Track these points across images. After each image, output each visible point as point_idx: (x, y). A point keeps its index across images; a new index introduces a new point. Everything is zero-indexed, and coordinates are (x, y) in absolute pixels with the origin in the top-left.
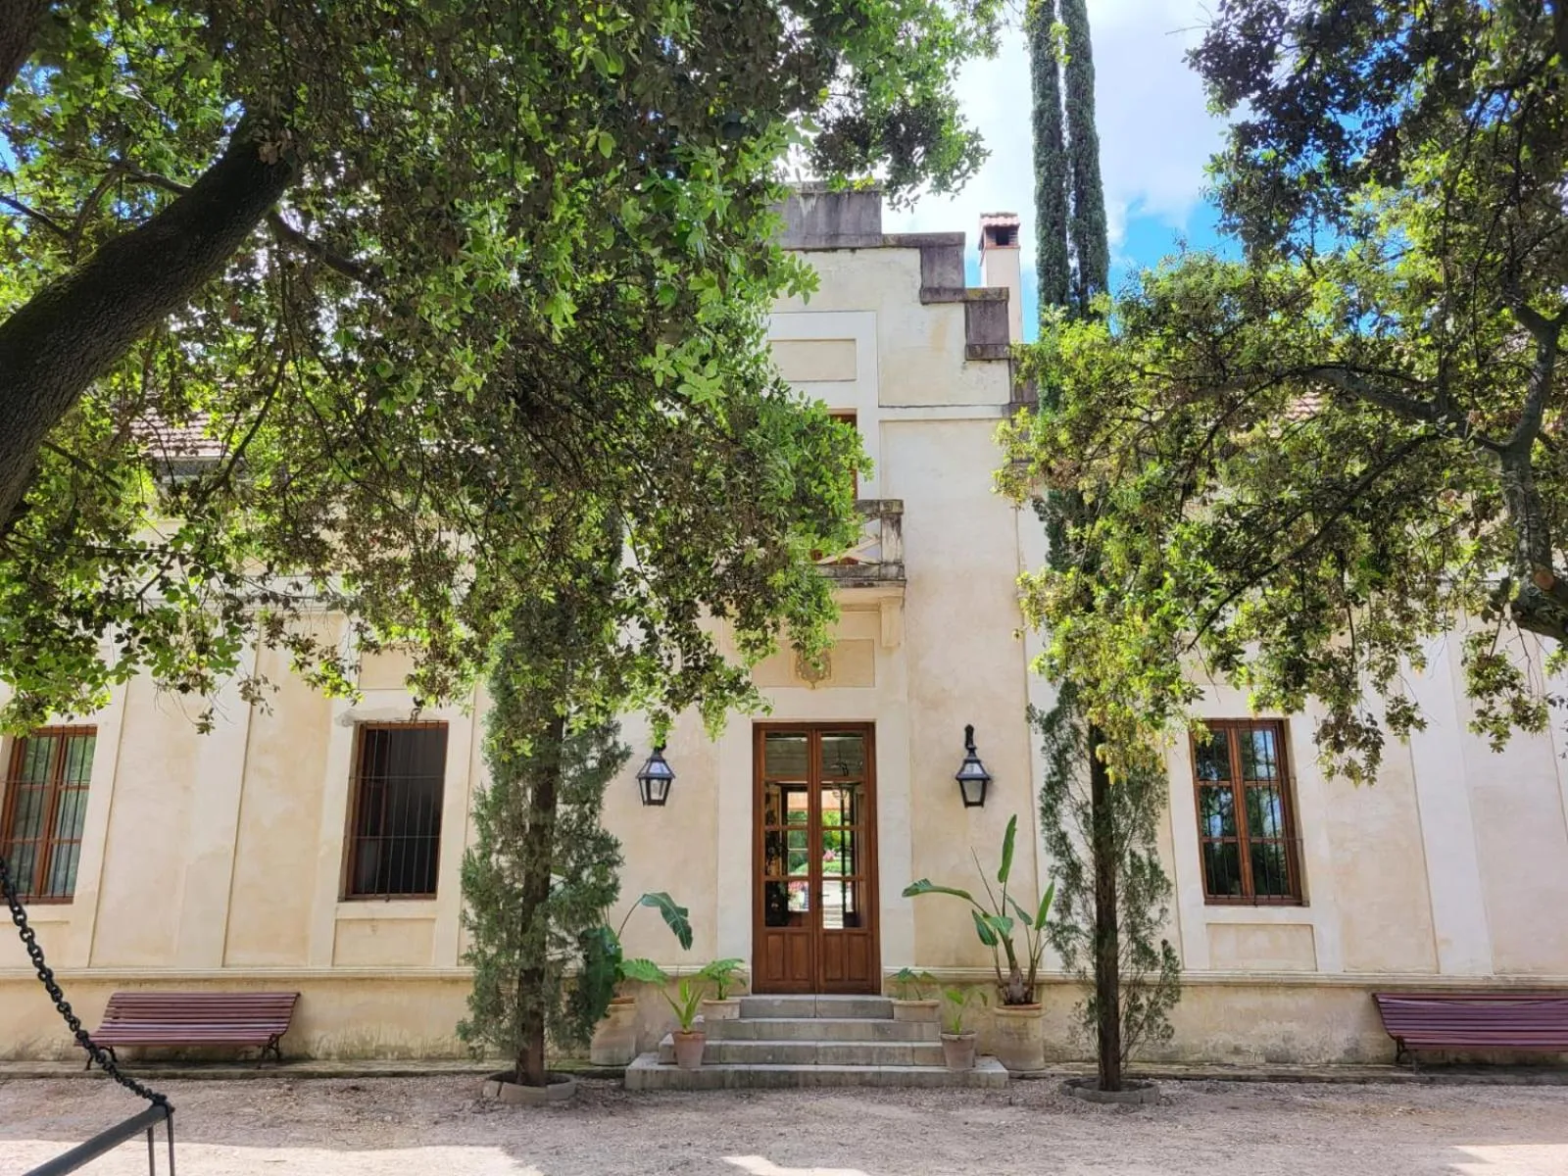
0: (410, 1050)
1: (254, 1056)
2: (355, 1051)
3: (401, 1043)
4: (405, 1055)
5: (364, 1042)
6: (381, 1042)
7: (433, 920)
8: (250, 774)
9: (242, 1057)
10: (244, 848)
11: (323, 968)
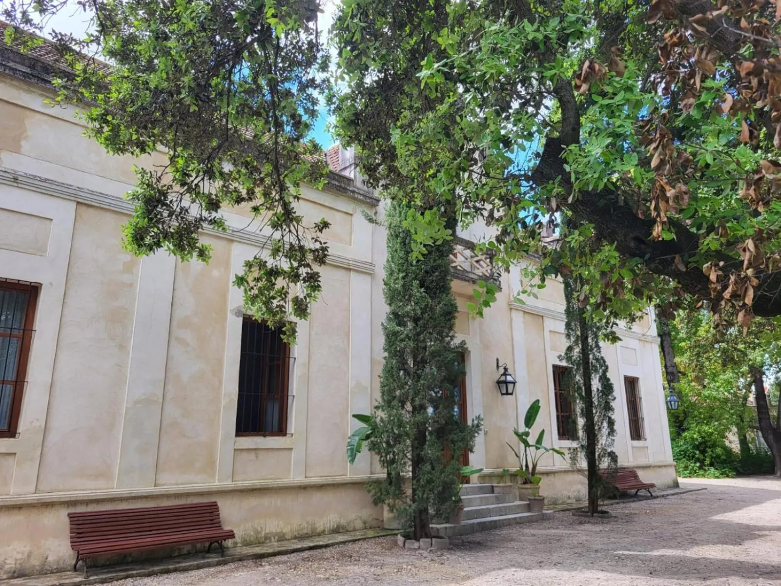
0: (284, 535)
1: (185, 551)
2: (252, 539)
3: (279, 530)
4: (282, 538)
5: (257, 532)
6: (267, 531)
7: (291, 449)
8: (173, 342)
9: (176, 554)
10: (169, 396)
11: (228, 484)
